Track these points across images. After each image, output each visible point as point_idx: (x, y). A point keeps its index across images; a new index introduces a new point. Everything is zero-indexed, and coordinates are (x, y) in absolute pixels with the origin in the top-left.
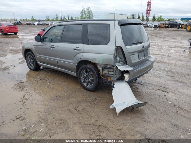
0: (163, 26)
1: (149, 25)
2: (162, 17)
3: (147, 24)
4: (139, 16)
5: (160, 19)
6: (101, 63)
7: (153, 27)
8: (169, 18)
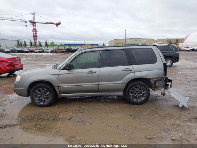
0: (59, 51)
1: (44, 51)
2: (54, 43)
3: (43, 50)
4: (31, 41)
5: (53, 45)
6: (154, 77)
7: (50, 52)
8: (60, 44)
